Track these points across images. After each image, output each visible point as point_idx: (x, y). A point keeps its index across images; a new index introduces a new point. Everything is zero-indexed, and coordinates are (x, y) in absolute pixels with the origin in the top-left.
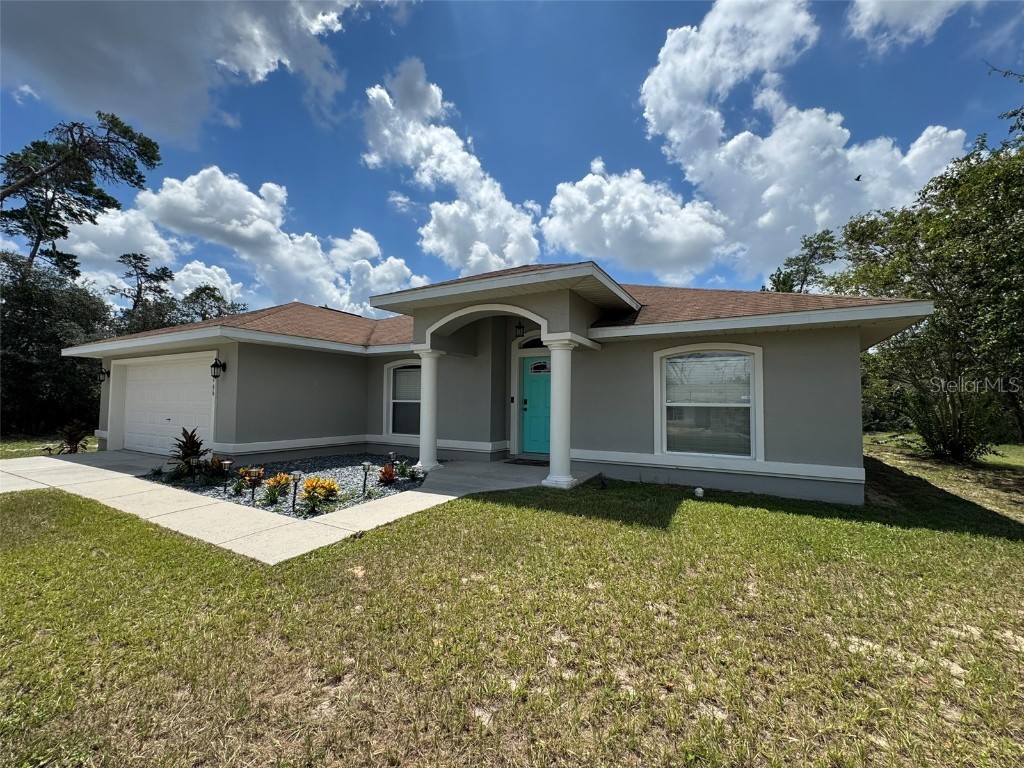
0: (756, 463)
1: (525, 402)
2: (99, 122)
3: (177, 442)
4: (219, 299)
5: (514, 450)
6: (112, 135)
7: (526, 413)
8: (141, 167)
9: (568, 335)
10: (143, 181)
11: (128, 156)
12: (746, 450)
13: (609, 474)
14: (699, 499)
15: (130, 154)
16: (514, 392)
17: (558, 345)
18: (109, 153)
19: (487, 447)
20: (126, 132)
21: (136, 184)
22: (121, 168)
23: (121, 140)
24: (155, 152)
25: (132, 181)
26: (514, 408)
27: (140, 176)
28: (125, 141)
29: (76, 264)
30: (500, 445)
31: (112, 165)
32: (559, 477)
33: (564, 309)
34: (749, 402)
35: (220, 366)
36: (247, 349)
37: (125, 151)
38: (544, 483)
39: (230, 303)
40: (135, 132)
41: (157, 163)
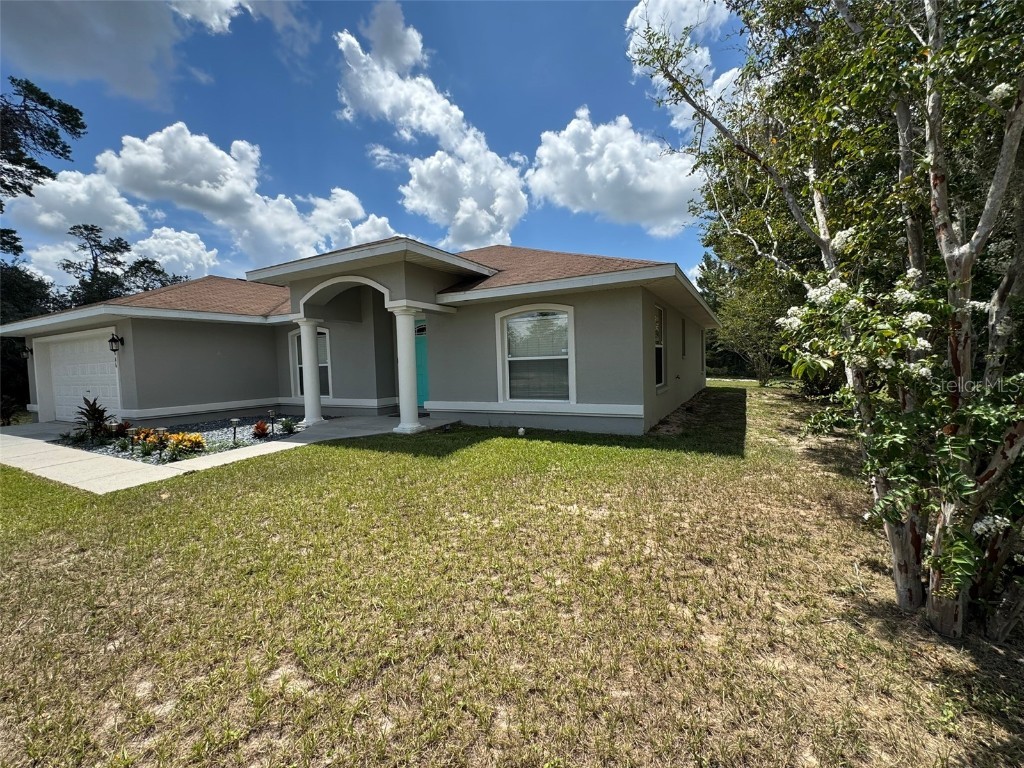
0: (571, 406)
2: (13, 89)
3: (80, 410)
4: (159, 272)
6: (29, 103)
8: (64, 136)
9: (408, 303)
10: (69, 152)
11: (48, 125)
12: (565, 395)
13: (468, 421)
14: (521, 437)
15: (51, 122)
17: (400, 310)
18: (28, 122)
19: (373, 403)
20: (43, 99)
21: (61, 154)
22: (43, 139)
23: (40, 107)
24: (78, 119)
25: (57, 152)
27: (65, 147)
28: (44, 108)
29: (16, 239)
31: (32, 136)
32: (408, 424)
34: (567, 354)
35: (116, 341)
37: (46, 119)
38: (395, 430)
39: (171, 276)
40: (53, 97)
41: (82, 131)
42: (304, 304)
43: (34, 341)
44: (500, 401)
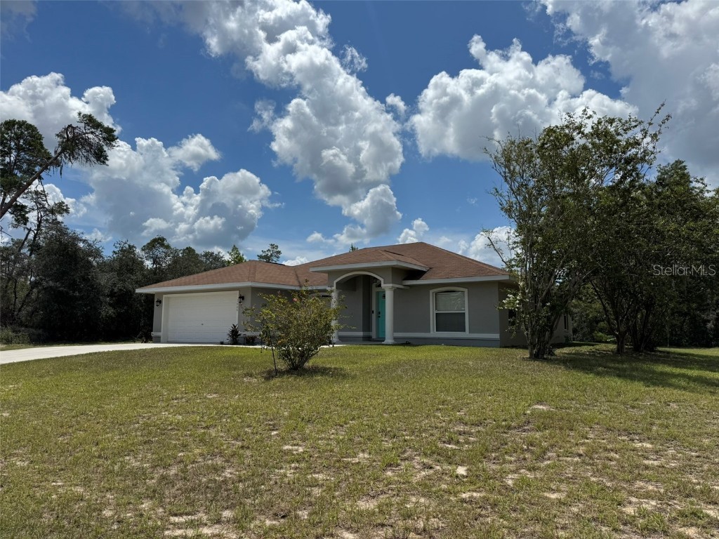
0: (466, 334)
1: (379, 313)
4: (168, 247)
5: (374, 336)
7: (380, 319)
9: (391, 285)
12: (464, 330)
16: (374, 308)
17: (388, 288)
19: (361, 334)
26: (374, 316)
30: (367, 334)
33: (389, 275)
34: (464, 311)
35: (242, 298)
36: (255, 290)
42: (337, 283)
43: (164, 296)
44: (432, 332)
